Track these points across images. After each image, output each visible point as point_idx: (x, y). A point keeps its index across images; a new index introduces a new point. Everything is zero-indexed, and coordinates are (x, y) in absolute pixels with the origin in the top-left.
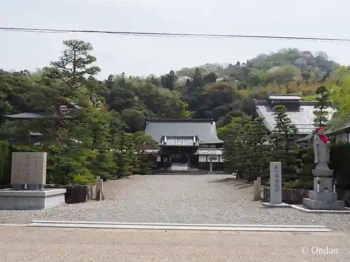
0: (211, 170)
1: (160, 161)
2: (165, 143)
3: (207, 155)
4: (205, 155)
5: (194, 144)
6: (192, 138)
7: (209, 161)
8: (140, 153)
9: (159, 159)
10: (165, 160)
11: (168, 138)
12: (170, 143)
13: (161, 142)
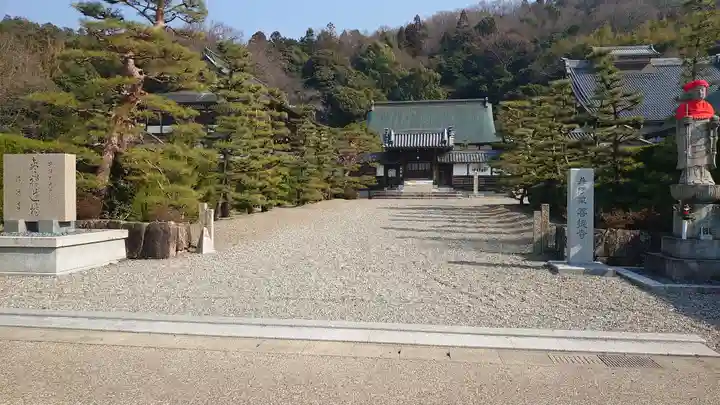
0: (476, 191)
1: (383, 175)
2: (391, 142)
3: (468, 163)
4: (465, 162)
5: (445, 142)
7: (471, 173)
9: (380, 172)
10: (392, 172)
12: (400, 142)
13: (385, 141)
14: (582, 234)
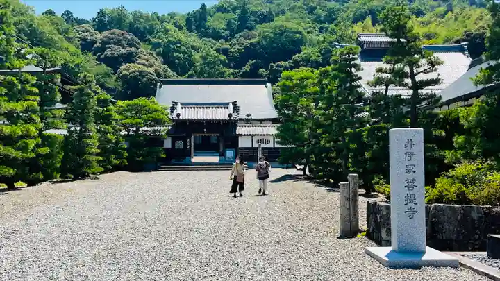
1: (170, 147)
2: (178, 115)
3: (252, 136)
4: (250, 135)
5: (230, 115)
6: (225, 105)
7: (256, 145)
8: (131, 133)
9: (168, 144)
10: (179, 144)
11: (184, 105)
12: (187, 114)
13: (172, 112)
14: (411, 214)
